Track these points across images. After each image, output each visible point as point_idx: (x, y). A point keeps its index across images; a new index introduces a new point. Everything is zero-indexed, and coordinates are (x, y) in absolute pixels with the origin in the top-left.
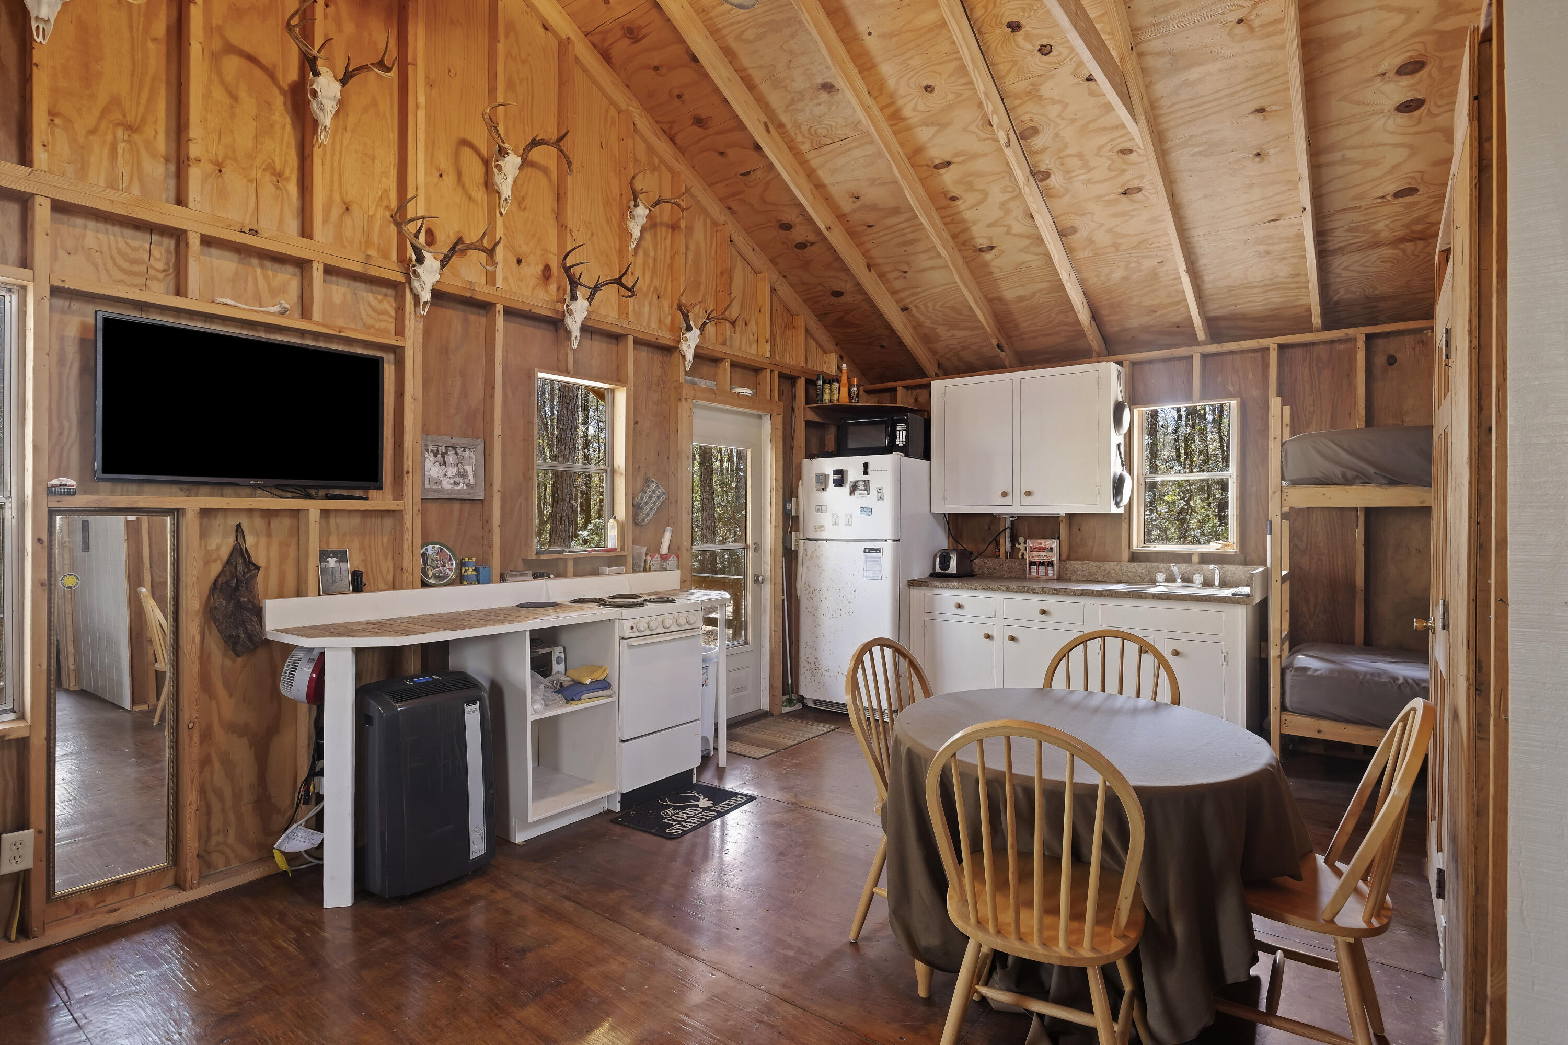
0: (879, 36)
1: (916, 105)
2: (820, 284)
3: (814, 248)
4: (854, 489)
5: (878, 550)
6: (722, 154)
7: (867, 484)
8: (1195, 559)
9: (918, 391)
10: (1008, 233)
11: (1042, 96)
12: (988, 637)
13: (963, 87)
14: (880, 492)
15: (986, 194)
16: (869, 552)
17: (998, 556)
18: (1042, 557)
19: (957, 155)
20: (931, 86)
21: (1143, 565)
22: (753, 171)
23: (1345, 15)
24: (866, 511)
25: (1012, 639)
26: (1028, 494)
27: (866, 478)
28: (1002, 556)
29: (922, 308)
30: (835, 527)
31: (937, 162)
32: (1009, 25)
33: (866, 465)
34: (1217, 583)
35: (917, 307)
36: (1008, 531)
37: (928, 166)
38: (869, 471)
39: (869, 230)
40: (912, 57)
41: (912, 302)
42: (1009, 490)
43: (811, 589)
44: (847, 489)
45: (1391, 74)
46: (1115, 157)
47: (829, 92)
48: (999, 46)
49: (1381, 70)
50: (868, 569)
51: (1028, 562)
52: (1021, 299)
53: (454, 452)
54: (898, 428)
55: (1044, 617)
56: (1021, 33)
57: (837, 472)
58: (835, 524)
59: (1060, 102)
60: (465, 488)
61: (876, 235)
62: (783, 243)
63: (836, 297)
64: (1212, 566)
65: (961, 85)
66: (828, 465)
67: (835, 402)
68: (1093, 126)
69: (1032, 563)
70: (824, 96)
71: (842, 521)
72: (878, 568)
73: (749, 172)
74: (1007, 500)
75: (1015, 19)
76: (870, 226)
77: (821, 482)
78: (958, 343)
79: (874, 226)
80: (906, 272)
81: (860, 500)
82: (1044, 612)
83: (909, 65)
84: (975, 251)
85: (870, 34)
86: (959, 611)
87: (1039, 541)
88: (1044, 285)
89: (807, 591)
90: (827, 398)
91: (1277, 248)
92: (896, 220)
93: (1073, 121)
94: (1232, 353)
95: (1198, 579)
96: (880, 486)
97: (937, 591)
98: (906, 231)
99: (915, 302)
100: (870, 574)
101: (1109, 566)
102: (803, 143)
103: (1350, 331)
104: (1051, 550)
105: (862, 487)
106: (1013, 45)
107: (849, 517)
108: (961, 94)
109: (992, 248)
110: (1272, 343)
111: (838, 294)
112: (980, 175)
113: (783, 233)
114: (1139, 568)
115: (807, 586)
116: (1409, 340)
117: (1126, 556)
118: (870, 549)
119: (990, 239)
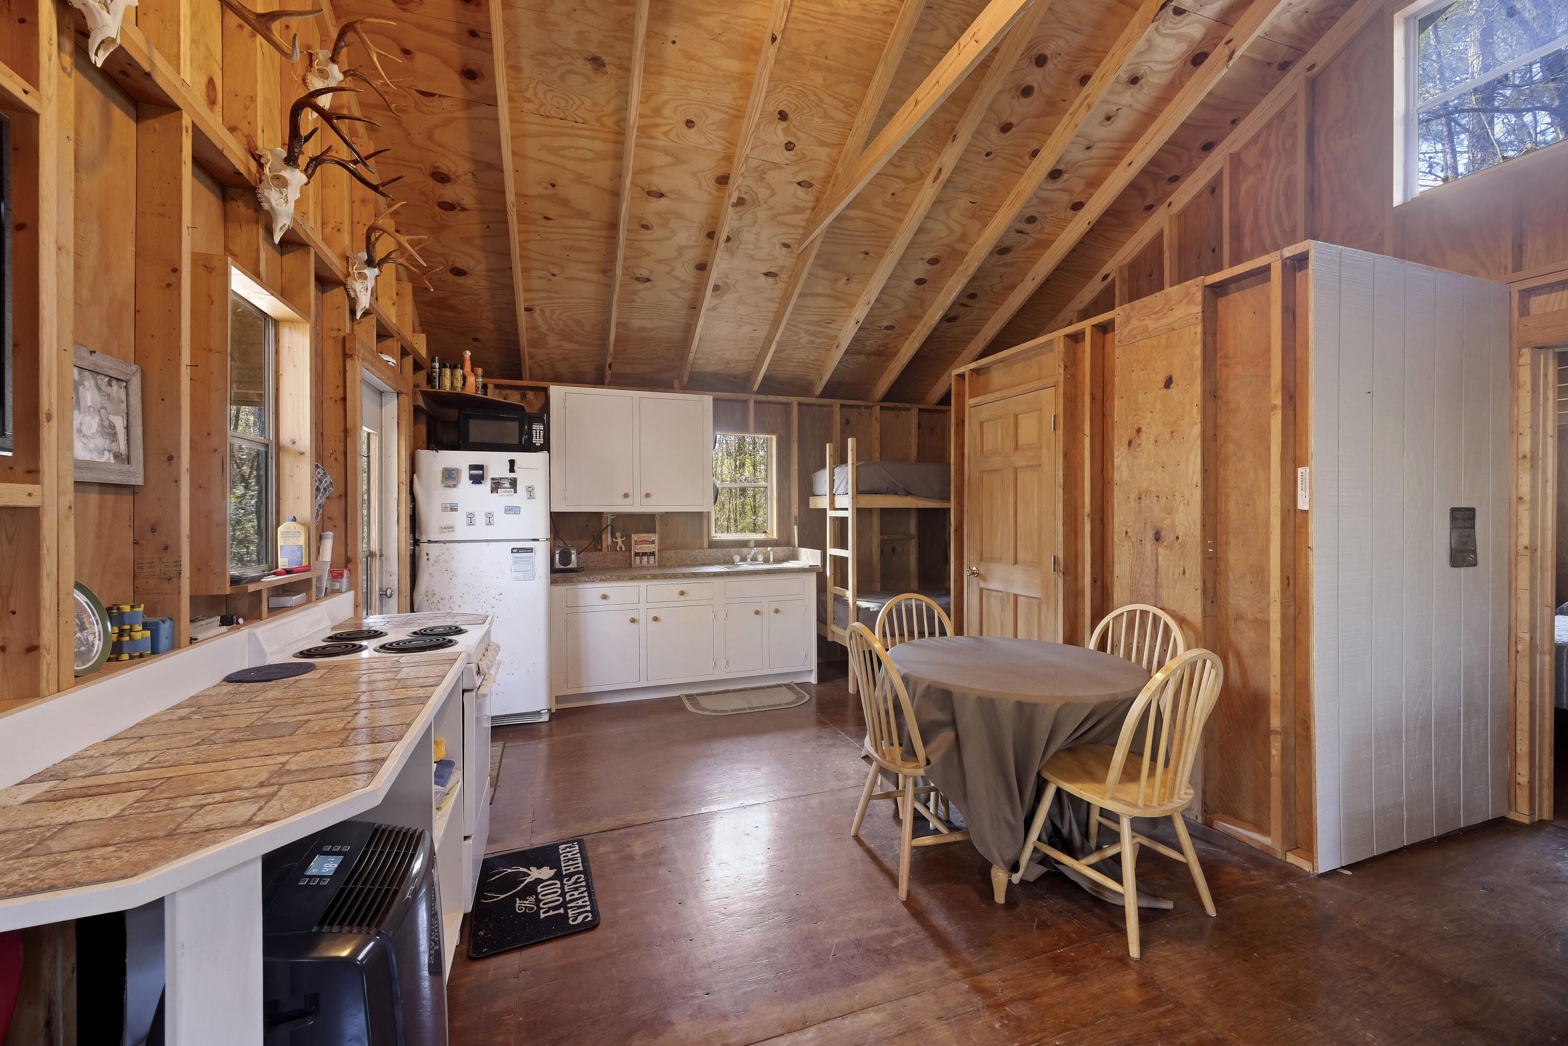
0: (679, 50)
1: (669, 131)
2: (442, 255)
3: (462, 215)
4: (496, 485)
5: (530, 550)
6: (406, 52)
7: (513, 483)
8: (752, 544)
9: (508, 391)
10: (669, 273)
11: (764, 179)
12: (633, 621)
13: (718, 140)
14: (530, 491)
15: (674, 233)
16: (518, 552)
17: (601, 550)
18: (647, 548)
19: (673, 191)
20: (693, 122)
21: (720, 550)
22: (441, 96)
23: (936, 220)
24: (512, 510)
25: (656, 619)
26: (648, 495)
27: (512, 475)
28: (605, 549)
29: (548, 313)
30: (471, 527)
31: (654, 189)
32: (781, 113)
33: (512, 463)
34: (771, 560)
35: (542, 311)
36: (609, 528)
37: (643, 189)
38: (516, 468)
39: (544, 222)
40: (694, 88)
41: (539, 305)
42: (630, 492)
43: (436, 599)
44: (487, 485)
45: (925, 261)
46: (778, 246)
47: (596, 69)
48: (764, 123)
49: (923, 257)
50: (517, 570)
51: (633, 554)
52: (643, 329)
53: (93, 382)
54: (534, 427)
55: (683, 598)
56: (784, 123)
57: (472, 467)
58: (471, 523)
59: (773, 190)
60: (112, 461)
61: (548, 229)
62: (422, 193)
63: (455, 274)
64: (769, 549)
65: (716, 136)
66: (462, 459)
67: (459, 390)
68: (780, 218)
69: (637, 554)
70: (588, 67)
71: (480, 520)
72: (530, 568)
73: (433, 95)
74: (629, 500)
75: (787, 111)
76: (547, 218)
77: (450, 476)
78: (561, 354)
79: (551, 219)
80: (554, 275)
81: (504, 498)
82: (682, 593)
83: (688, 93)
84: (632, 278)
85: (674, 42)
86: (605, 602)
87: (643, 535)
88: (668, 324)
89: (430, 601)
90: (447, 383)
91: (819, 340)
92: (579, 223)
93: (771, 208)
94: (769, 402)
95: (760, 558)
96: (530, 485)
97: (581, 586)
98: (580, 237)
99: (544, 306)
100: (520, 575)
101: (696, 552)
102: (529, 101)
103: (833, 400)
104: (653, 542)
105: (507, 485)
106: (773, 129)
107: (489, 518)
108: (712, 144)
109: (648, 280)
110: (794, 400)
111: (459, 272)
112: (681, 217)
113: (432, 183)
114: (717, 553)
115: (430, 596)
116: (855, 410)
117: (706, 545)
118: (518, 549)
119: (652, 272)
